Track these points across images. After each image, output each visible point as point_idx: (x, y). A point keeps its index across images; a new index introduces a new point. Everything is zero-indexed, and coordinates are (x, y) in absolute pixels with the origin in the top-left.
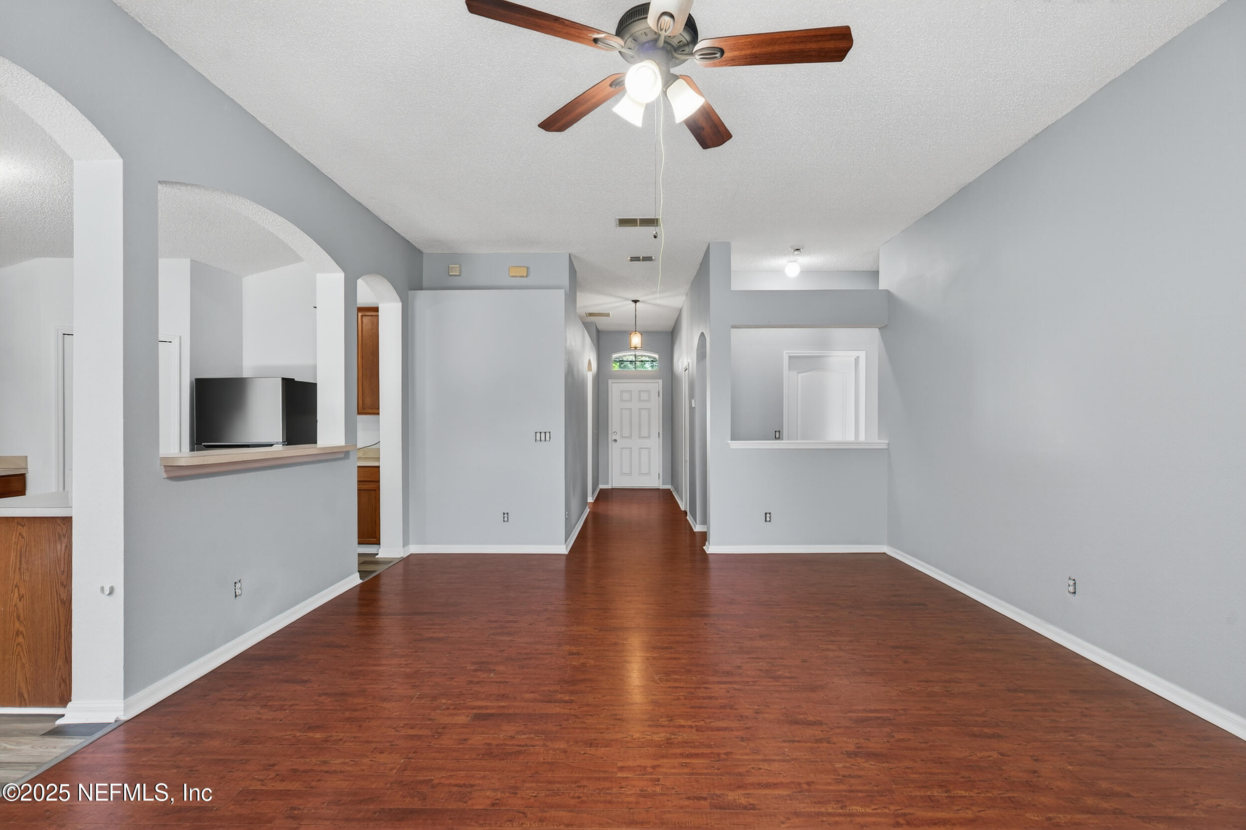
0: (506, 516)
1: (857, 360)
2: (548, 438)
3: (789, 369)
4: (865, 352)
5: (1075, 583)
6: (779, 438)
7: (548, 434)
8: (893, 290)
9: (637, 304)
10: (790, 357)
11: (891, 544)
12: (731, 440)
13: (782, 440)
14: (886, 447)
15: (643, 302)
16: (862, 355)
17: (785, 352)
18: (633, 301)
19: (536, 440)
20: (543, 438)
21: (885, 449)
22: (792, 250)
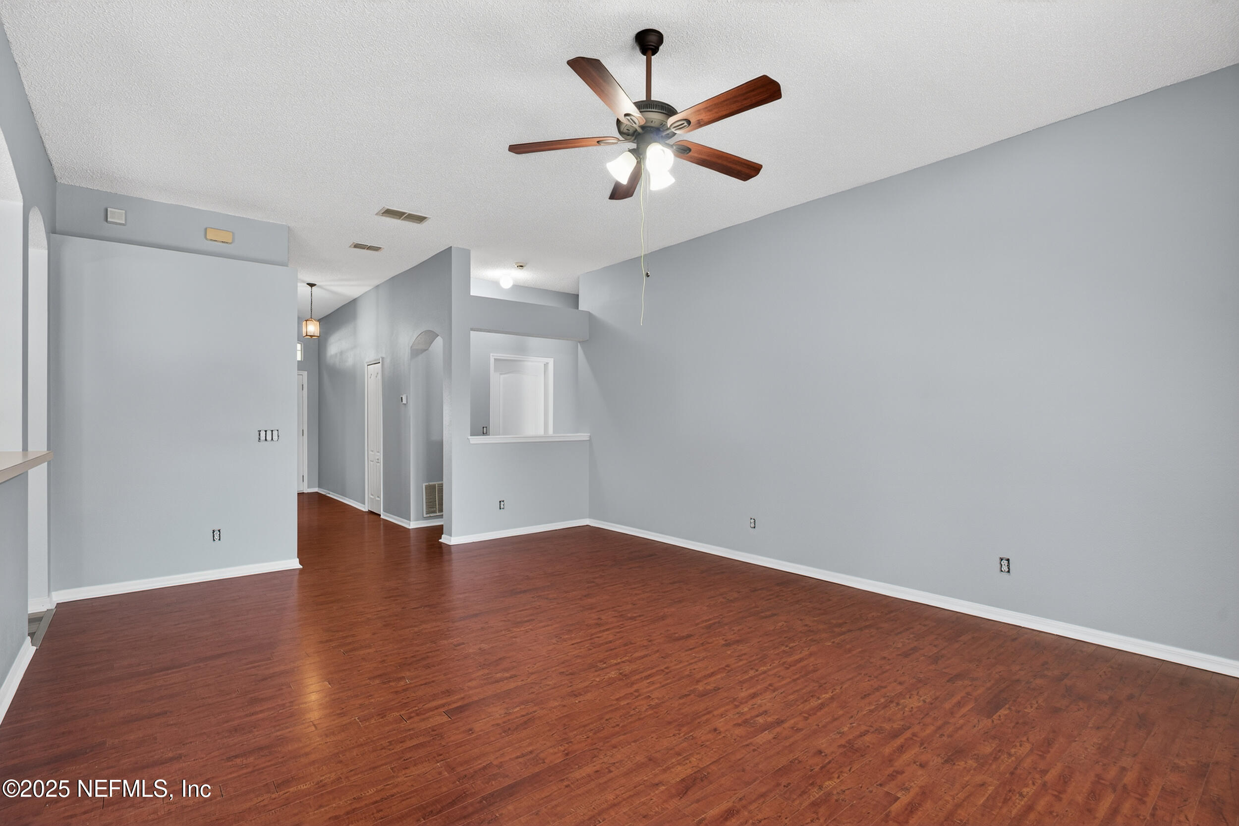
0: (216, 534)
1: (546, 365)
2: (275, 438)
3: (495, 371)
4: (553, 359)
5: (755, 522)
6: (486, 433)
7: (275, 433)
8: (595, 312)
9: (313, 287)
10: (495, 359)
11: (591, 516)
12: (471, 436)
13: (489, 435)
14: (588, 439)
15: (320, 287)
16: (551, 362)
17: (491, 354)
18: (308, 284)
19: (260, 439)
20: (269, 438)
21: (587, 440)
22: (516, 266)
